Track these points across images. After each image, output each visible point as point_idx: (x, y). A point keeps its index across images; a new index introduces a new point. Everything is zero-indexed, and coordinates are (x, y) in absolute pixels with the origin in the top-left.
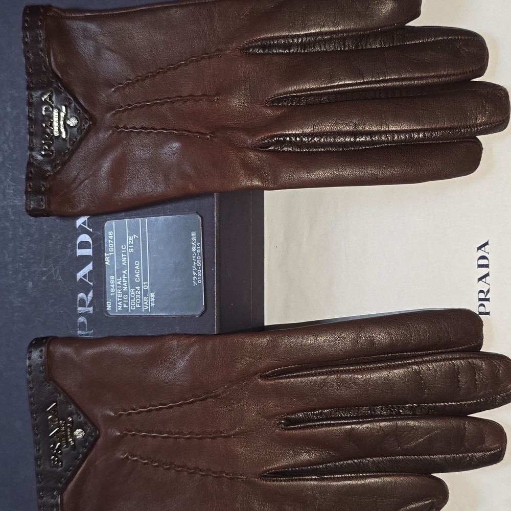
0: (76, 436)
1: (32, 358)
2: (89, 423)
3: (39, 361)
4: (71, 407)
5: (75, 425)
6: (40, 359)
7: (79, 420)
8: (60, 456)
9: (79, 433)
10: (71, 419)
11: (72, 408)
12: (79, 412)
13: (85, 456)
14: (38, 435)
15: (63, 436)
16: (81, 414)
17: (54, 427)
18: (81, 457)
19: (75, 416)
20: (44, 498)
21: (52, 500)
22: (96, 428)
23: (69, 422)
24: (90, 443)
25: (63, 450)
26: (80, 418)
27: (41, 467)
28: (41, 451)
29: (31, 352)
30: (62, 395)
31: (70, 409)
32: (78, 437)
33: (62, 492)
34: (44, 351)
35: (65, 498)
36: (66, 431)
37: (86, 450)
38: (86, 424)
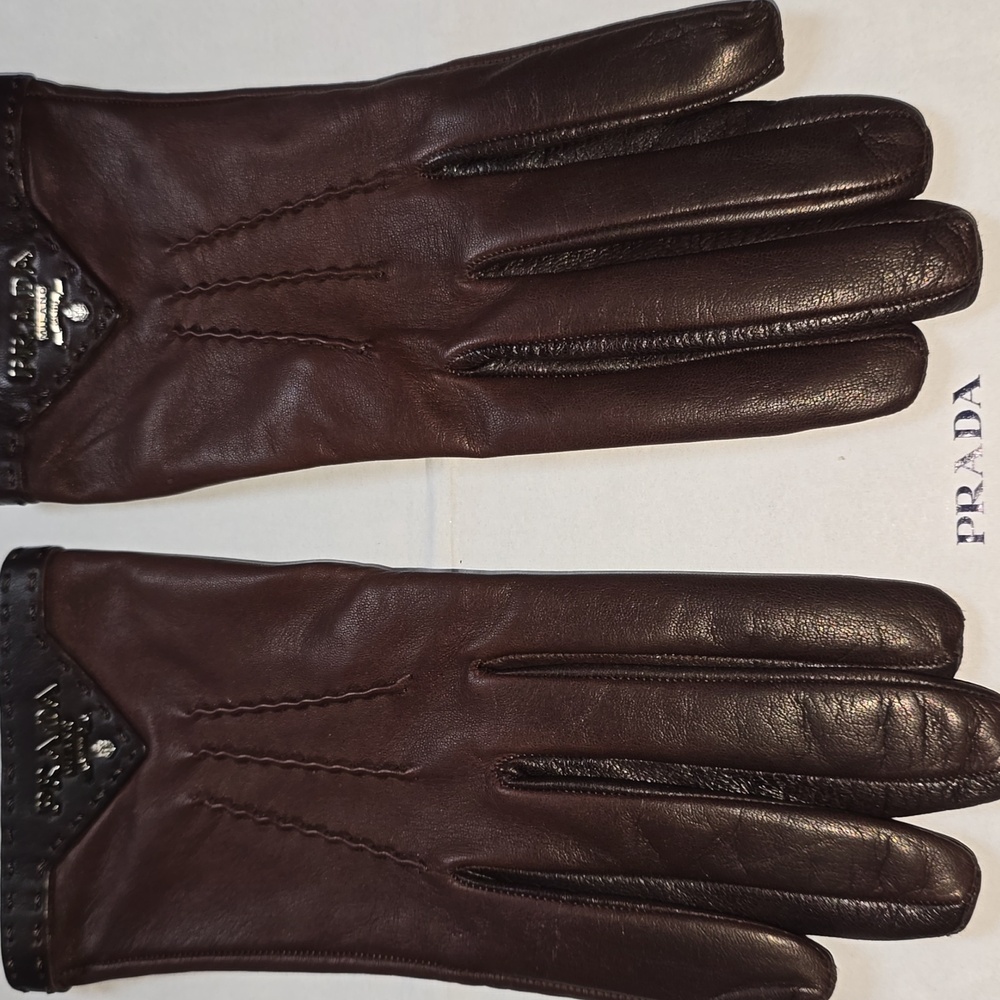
0: (96, 753)
1: (11, 588)
2: (126, 729)
3: (27, 596)
4: (89, 694)
5: (94, 729)
6: (28, 592)
7: (105, 722)
8: (57, 793)
9: (102, 748)
10: (88, 719)
11: (90, 697)
12: (106, 705)
13: (111, 795)
14: (11, 747)
15: (67, 751)
16: (110, 711)
17: (50, 733)
18: (101, 795)
19: (96, 714)
20: (15, 876)
21: (32, 883)
22: (141, 737)
23: (84, 724)
24: (124, 768)
25: (64, 780)
26: (108, 717)
27: (14, 812)
28: (15, 779)
29: (8, 576)
30: (71, 670)
31: (86, 697)
32: (100, 755)
33: (53, 864)
34: (38, 576)
35: (60, 877)
36: (73, 740)
37: (115, 783)
38: (120, 730)
